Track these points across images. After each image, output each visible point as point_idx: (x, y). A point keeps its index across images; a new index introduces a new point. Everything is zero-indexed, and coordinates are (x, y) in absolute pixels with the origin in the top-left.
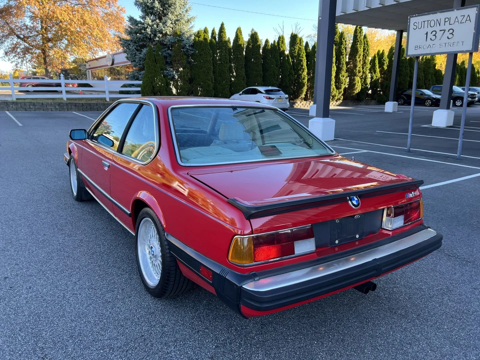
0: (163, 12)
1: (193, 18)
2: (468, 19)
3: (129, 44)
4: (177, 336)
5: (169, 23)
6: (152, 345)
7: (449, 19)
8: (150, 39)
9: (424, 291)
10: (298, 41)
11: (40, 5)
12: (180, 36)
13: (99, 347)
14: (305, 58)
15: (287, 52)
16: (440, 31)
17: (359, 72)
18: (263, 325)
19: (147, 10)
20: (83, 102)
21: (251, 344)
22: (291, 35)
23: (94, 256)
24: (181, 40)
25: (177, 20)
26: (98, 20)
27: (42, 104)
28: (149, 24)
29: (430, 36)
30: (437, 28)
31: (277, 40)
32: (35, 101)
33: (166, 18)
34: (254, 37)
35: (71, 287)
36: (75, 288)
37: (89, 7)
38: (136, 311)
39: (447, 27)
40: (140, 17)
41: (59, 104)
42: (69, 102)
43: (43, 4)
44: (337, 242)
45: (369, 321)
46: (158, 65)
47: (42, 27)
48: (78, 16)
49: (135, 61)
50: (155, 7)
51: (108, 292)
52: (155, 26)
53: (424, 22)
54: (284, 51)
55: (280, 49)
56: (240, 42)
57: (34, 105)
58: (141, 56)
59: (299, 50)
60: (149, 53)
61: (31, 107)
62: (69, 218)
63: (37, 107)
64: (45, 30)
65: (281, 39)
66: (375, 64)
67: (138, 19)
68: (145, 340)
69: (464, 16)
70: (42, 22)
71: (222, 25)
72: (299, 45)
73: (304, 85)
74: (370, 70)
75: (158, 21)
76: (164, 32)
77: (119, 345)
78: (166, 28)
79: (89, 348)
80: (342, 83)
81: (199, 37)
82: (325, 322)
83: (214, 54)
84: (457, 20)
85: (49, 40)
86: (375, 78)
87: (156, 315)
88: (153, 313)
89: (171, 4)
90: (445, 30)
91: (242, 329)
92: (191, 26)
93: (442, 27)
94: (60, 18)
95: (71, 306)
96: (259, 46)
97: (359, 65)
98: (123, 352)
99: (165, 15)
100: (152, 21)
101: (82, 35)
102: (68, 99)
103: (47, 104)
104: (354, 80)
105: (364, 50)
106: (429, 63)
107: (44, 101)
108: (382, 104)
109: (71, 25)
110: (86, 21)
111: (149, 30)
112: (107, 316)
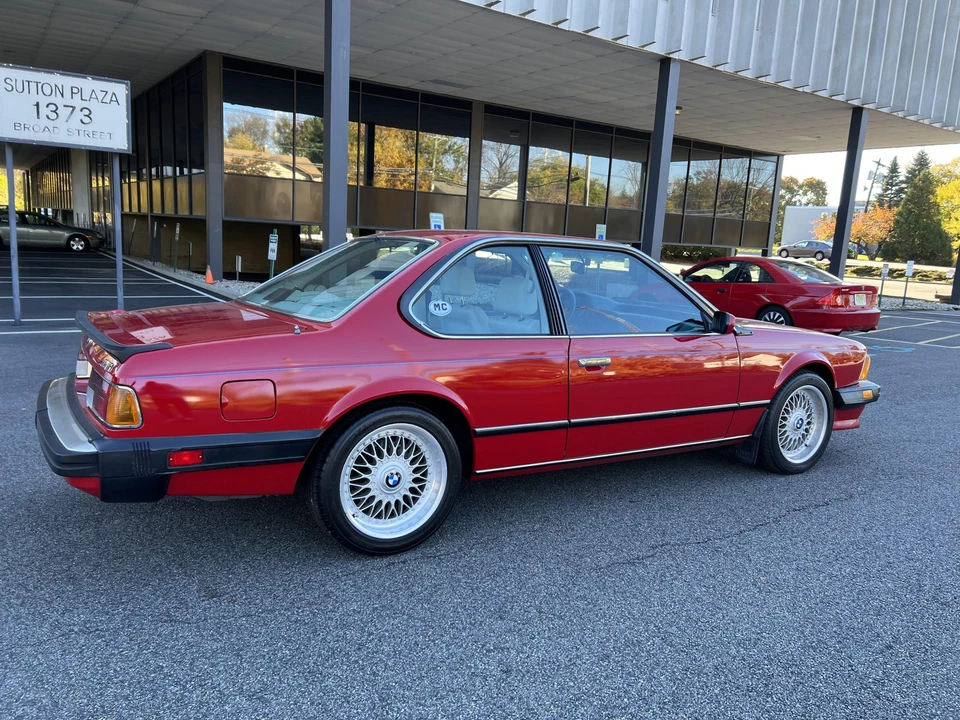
7: (81, 91)
16: (65, 106)
29: (44, 111)
30: (58, 100)
39: (78, 103)
53: (28, 81)
69: (106, 92)
90: (74, 108)
93: (67, 100)
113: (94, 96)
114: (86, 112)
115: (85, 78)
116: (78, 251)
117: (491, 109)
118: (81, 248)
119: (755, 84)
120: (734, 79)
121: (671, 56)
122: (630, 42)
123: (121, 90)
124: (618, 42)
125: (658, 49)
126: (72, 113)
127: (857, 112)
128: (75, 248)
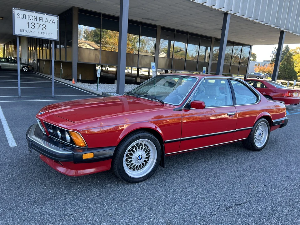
2: (54, 22)
7: (43, 19)
29: (30, 25)
30: (35, 22)
39: (41, 23)
53: (25, 15)
69: (51, 19)
93: (38, 22)
113: (47, 21)
114: (44, 26)
115: (44, 14)
116: (25, 71)
117: (163, 28)
118: (26, 70)
119: (253, 22)
120: (246, 20)
121: (228, 12)
122: (216, 7)
123: (56, 19)
124: (212, 7)
125: (224, 10)
126: (39, 26)
127: (282, 32)
128: (25, 70)
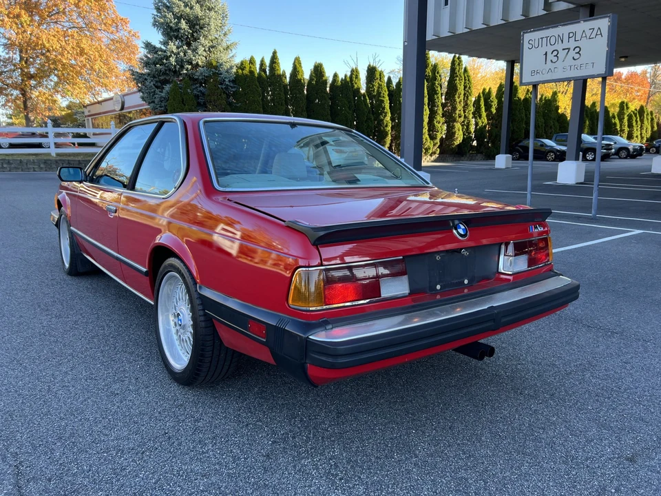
0: (192, 35)
1: (235, 44)
2: (599, 33)
3: (146, 79)
4: (217, 431)
5: (201, 50)
6: (180, 444)
8: (175, 72)
9: (557, 367)
10: (378, 76)
11: (18, 28)
12: (216, 68)
13: (101, 449)
14: (387, 98)
15: (363, 91)
16: (563, 49)
17: (460, 117)
18: (339, 414)
19: (171, 33)
20: (80, 158)
21: (323, 438)
22: (368, 68)
23: (95, 340)
24: (218, 73)
25: (213, 47)
26: (101, 48)
27: (21, 161)
28: (173, 51)
30: (559, 47)
31: (349, 74)
32: (10, 158)
33: (197, 43)
34: (318, 71)
35: (59, 379)
36: (66, 379)
37: (88, 31)
38: (157, 404)
39: (572, 44)
40: (161, 42)
41: (45, 162)
42: (59, 158)
43: (22, 26)
44: (438, 287)
45: (486, 405)
46: (186, 106)
47: (21, 58)
48: (72, 43)
49: (153, 102)
50: (180, 28)
51: (115, 382)
52: (182, 54)
53: (542, 38)
54: (358, 89)
55: (354, 86)
56: (299, 77)
57: (9, 163)
58: (163, 95)
59: (379, 88)
60: (172, 90)
61: (5, 166)
62: (58, 296)
63: (13, 166)
64: (26, 63)
65: (355, 73)
66: (480, 105)
67: (158, 45)
68: (169, 438)
69: (594, 29)
70: (21, 51)
71: (275, 53)
72: (378, 81)
73: (386, 134)
74: (474, 113)
75: (185, 47)
76: (194, 62)
77: (131, 445)
78: (197, 57)
79: (87, 452)
80: (438, 132)
81: (243, 70)
82: (426, 407)
83: (263, 94)
84: (584, 35)
85: (31, 77)
86: (480, 124)
87: (185, 408)
88: (181, 405)
89: (204, 25)
90: (569, 49)
91: (310, 420)
92: (231, 55)
93: (566, 45)
94: (47, 45)
95: (59, 401)
96: (325, 82)
97: (460, 107)
98: (137, 454)
99: (195, 40)
100: (178, 48)
101: (79, 69)
102: (58, 155)
103: (28, 161)
104: (453, 127)
105: (465, 87)
106: (550, 105)
107: (23, 158)
108: (491, 159)
109: (62, 55)
110: (84, 49)
111: (173, 60)
112: (113, 411)
115: (579, 22)
